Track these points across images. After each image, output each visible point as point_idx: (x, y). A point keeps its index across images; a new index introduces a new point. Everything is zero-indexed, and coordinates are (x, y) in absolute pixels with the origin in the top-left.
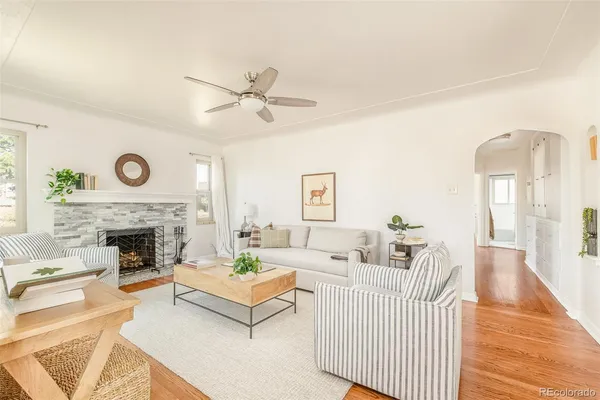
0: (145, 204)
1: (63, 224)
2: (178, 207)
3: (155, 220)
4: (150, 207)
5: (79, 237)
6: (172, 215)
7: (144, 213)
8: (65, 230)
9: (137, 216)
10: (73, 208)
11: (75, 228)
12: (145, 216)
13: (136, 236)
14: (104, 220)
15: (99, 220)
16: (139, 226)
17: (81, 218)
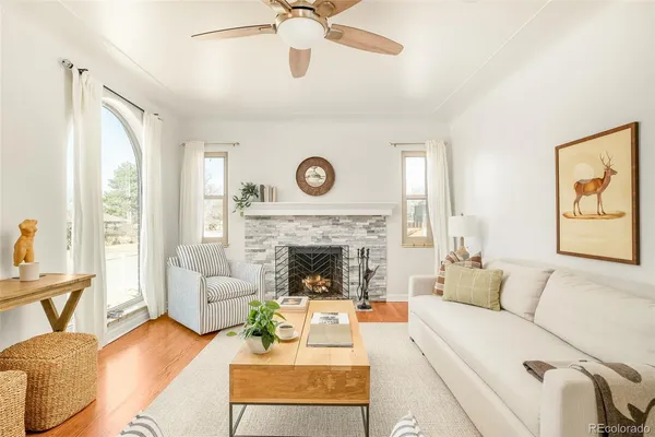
0: (329, 217)
1: (251, 237)
2: (373, 221)
3: (343, 237)
4: (335, 220)
5: (264, 251)
6: (365, 231)
7: (328, 228)
8: (253, 243)
9: (319, 231)
10: (259, 221)
11: (262, 241)
12: (329, 232)
13: (315, 255)
14: (286, 235)
15: (282, 235)
16: (323, 243)
17: (266, 232)
